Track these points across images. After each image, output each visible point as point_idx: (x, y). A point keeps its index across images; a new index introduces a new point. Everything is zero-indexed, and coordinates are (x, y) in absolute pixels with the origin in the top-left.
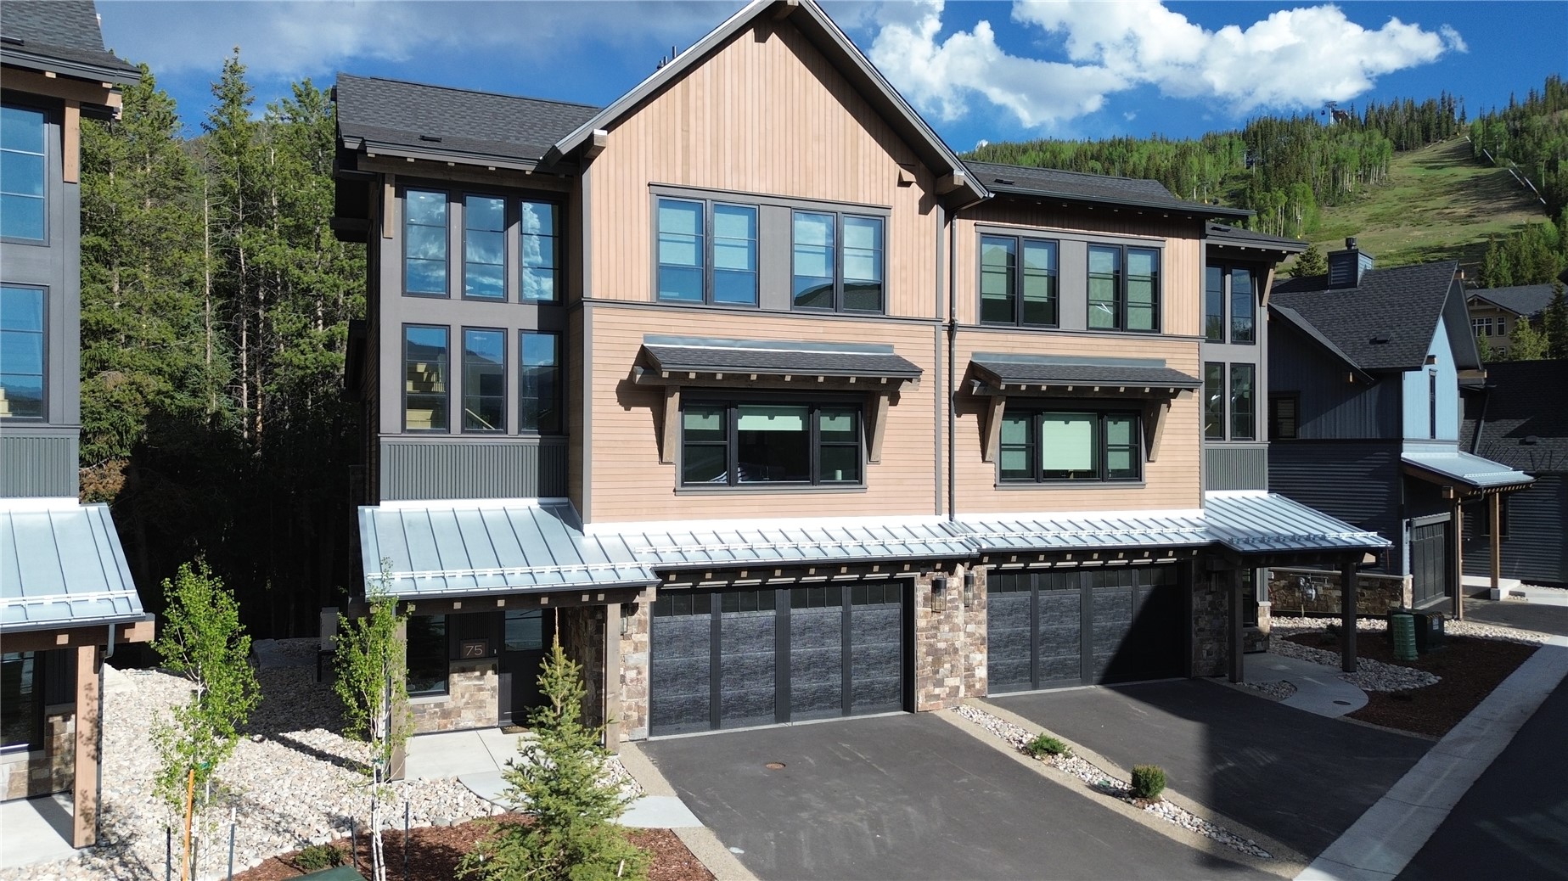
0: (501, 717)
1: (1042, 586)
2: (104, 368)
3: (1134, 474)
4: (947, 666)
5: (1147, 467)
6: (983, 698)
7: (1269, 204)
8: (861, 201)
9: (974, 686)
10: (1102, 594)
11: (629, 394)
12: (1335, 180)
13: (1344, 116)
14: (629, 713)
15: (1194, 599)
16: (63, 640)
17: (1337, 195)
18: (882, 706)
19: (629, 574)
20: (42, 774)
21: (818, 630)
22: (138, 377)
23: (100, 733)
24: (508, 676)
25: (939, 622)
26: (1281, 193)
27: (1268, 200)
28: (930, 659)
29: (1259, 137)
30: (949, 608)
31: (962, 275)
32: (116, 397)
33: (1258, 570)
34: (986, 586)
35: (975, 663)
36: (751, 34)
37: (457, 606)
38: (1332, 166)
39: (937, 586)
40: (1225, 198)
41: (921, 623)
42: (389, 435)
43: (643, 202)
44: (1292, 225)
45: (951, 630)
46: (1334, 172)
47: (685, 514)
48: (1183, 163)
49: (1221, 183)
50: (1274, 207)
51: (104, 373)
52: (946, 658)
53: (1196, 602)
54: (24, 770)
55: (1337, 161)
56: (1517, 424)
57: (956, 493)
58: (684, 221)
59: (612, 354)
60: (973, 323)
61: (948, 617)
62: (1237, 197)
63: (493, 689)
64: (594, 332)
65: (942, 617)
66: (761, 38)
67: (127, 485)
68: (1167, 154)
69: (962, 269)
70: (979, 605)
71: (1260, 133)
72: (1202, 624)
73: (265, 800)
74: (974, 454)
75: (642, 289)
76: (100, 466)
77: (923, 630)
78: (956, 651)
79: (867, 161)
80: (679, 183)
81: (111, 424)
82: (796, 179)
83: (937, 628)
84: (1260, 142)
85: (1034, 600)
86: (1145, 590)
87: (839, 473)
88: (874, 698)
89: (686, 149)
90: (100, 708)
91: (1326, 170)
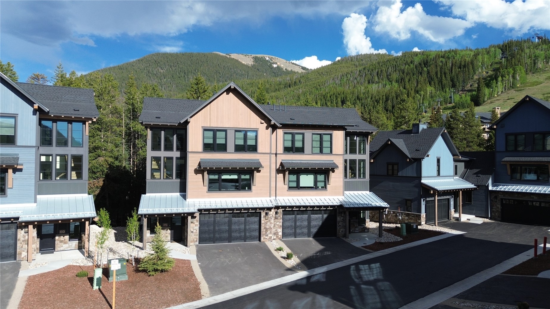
0: (171, 239)
1: (298, 214)
2: (99, 157)
3: (325, 187)
4: (269, 232)
5: (328, 186)
6: (281, 240)
7: (506, 74)
8: (251, 128)
9: (278, 237)
10: (314, 216)
11: (197, 172)
12: (535, 63)
13: (541, 38)
14: (194, 239)
15: (338, 218)
16: (83, 220)
17: (535, 69)
18: (254, 240)
19: (192, 210)
20: (80, 245)
21: (239, 223)
22: (107, 158)
23: (89, 237)
24: (173, 231)
25: (267, 222)
26: (511, 70)
27: (506, 72)
28: (265, 230)
29: (508, 47)
30: (270, 219)
31: (279, 142)
32: (102, 164)
33: (366, 211)
34: (282, 214)
35: (279, 232)
36: (225, 93)
37: (165, 215)
38: (533, 58)
39: (267, 214)
40: (491, 71)
41: (262, 222)
42: (148, 180)
43: (201, 131)
44: (516, 81)
45: (270, 224)
46: (534, 60)
47: (209, 197)
48: (476, 58)
49: (491, 65)
50: (508, 75)
51: (99, 158)
52: (269, 230)
53: (338, 219)
54: (77, 244)
55: (535, 56)
56: (477, 170)
57: (277, 192)
58: (211, 134)
59: (193, 163)
60: (282, 153)
61: (269, 221)
62: (496, 70)
63: (169, 233)
64: (189, 158)
65: (268, 221)
66: (228, 94)
67: (104, 184)
68: (470, 55)
69: (279, 141)
70: (280, 218)
71: (508, 46)
72: (340, 224)
73: (120, 252)
74: (282, 183)
75: (200, 148)
76: (98, 180)
77: (263, 223)
78: (271, 228)
79: (253, 119)
80: (209, 126)
81: (100, 170)
82: (236, 124)
83: (267, 223)
84: (508, 49)
85: (295, 217)
86: (325, 216)
87: (247, 188)
88: (252, 238)
89: (210, 119)
90: (89, 233)
91: (530, 60)
